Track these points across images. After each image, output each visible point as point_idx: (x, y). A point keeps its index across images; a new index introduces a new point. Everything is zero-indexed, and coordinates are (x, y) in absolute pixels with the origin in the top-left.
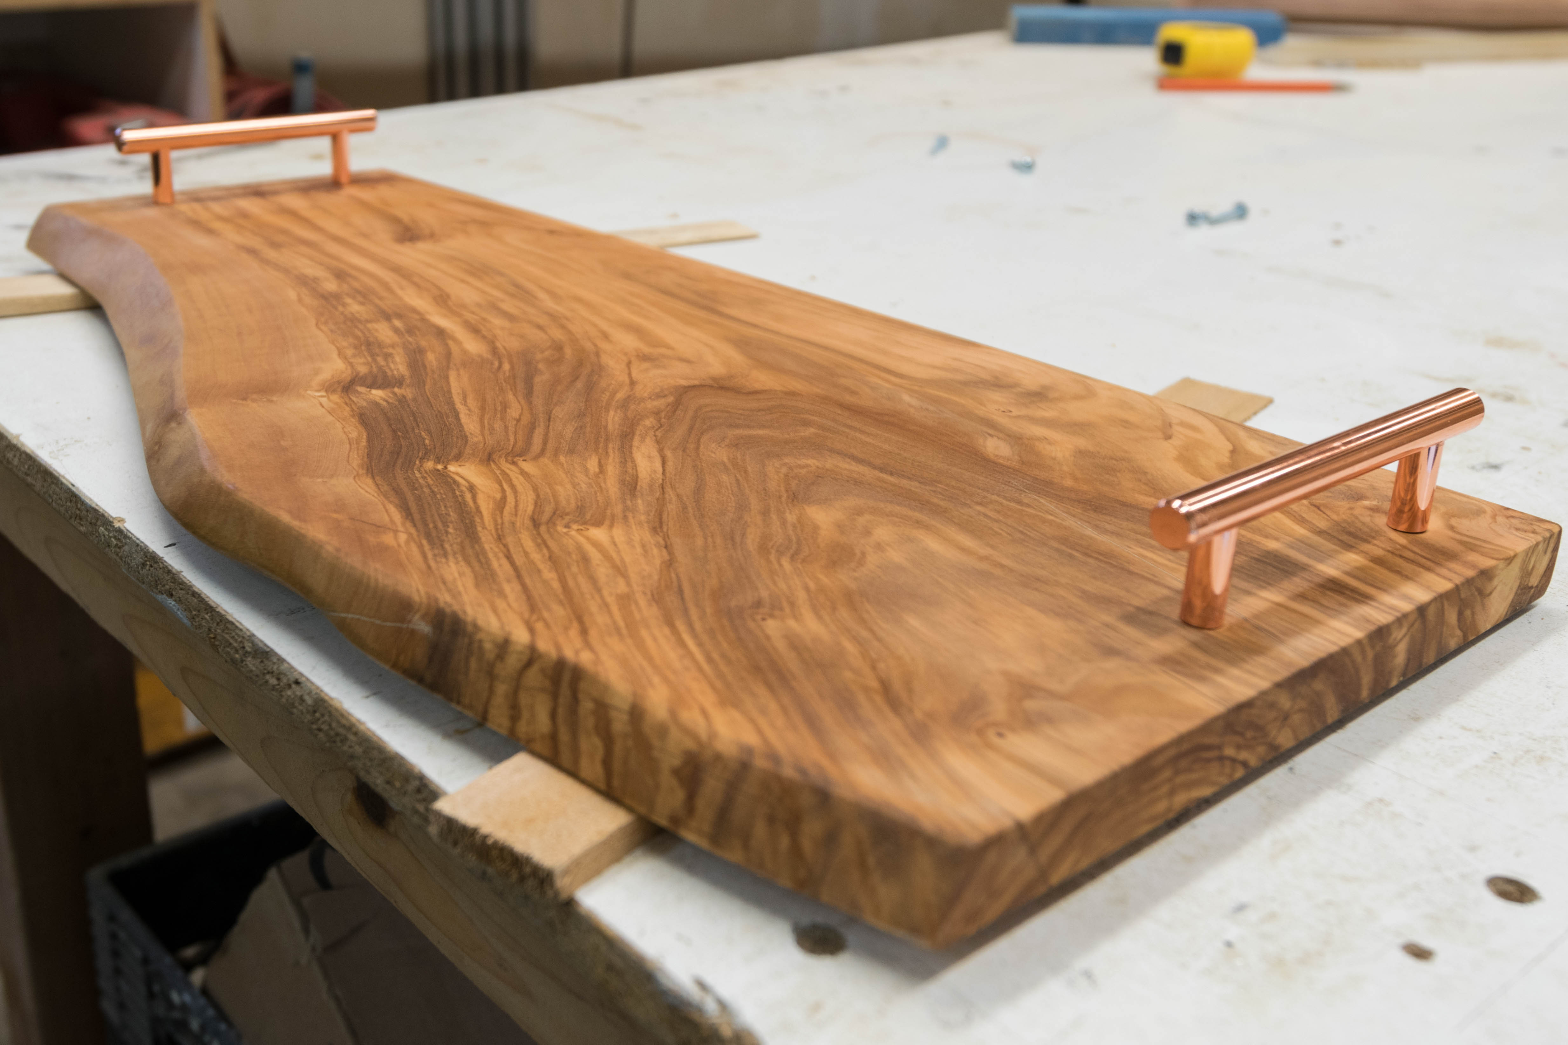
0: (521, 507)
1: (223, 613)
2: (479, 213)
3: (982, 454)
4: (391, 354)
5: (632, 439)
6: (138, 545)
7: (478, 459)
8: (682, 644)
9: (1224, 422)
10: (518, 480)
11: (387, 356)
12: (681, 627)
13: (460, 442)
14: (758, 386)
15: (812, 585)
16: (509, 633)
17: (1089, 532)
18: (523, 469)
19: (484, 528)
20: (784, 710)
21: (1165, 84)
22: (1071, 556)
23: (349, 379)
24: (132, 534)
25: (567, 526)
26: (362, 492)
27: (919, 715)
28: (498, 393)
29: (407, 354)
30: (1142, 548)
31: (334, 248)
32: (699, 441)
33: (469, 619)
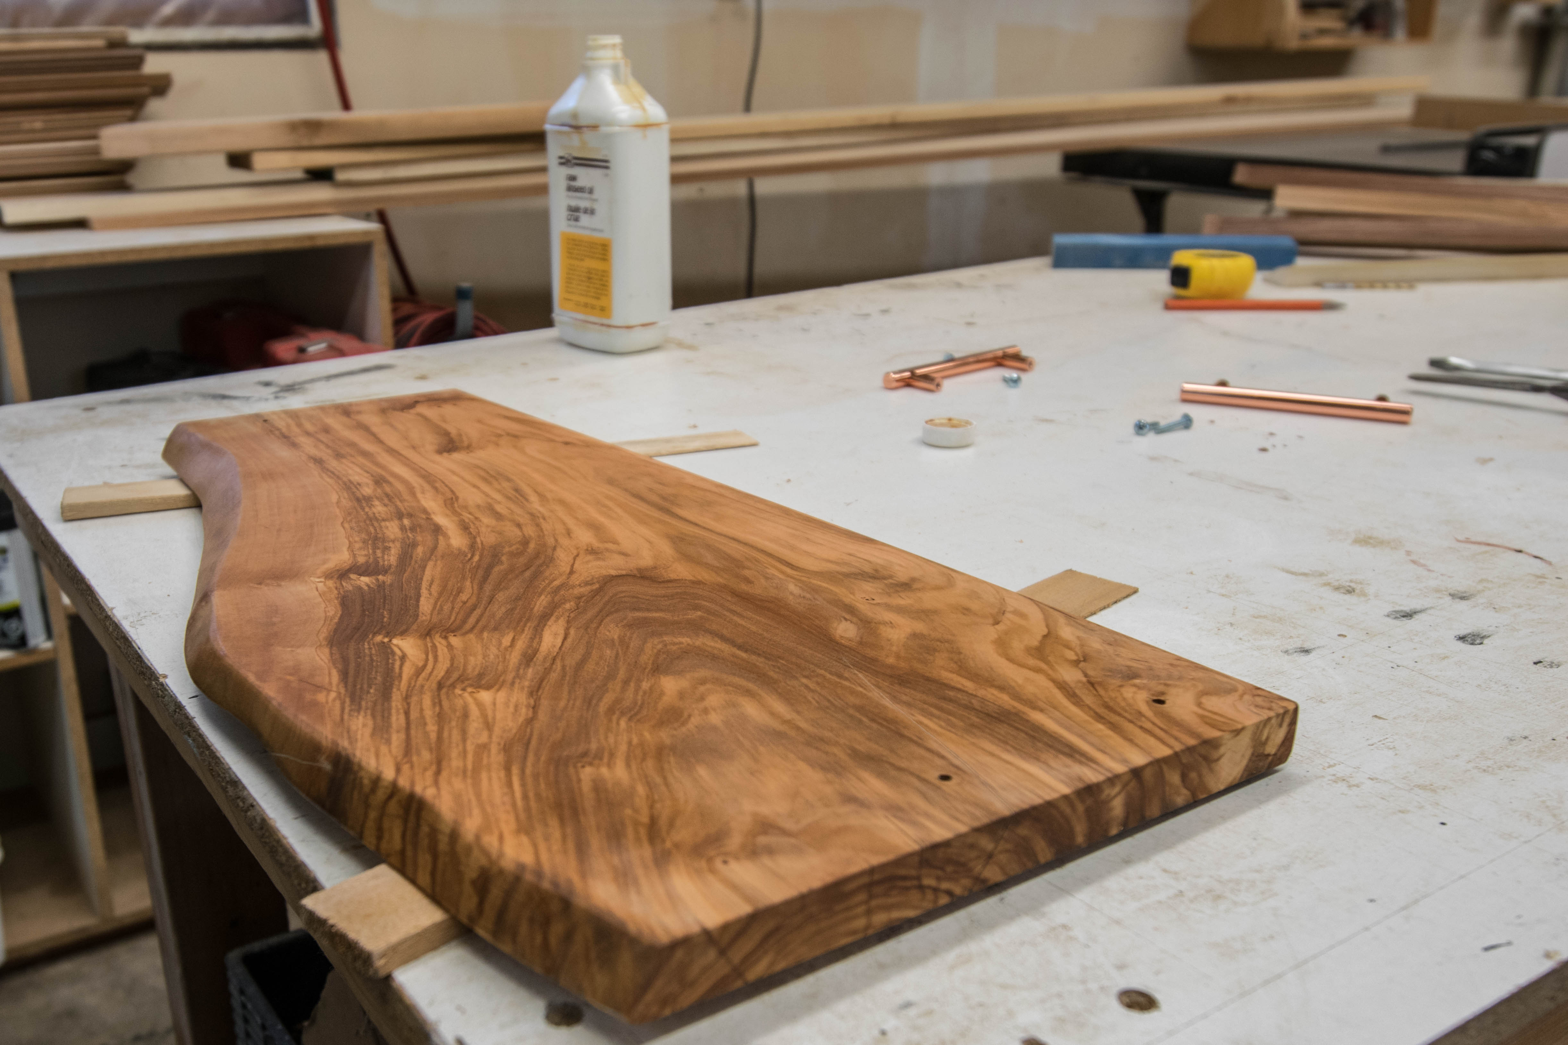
0: (435, 673)
1: (215, 751)
2: (514, 427)
3: (830, 635)
4: (390, 547)
5: (548, 620)
6: (171, 697)
7: (419, 634)
8: (510, 784)
9: (1052, 610)
10: (442, 650)
11: (386, 549)
12: (515, 770)
13: (411, 620)
14: (673, 576)
15: (635, 741)
16: (381, 772)
17: (887, 702)
18: (450, 643)
19: (399, 689)
20: (564, 837)
21: (1170, 306)
22: (860, 721)
23: (348, 567)
24: (169, 687)
25: (464, 689)
26: (317, 658)
27: (668, 844)
28: (459, 580)
29: (402, 548)
30: (922, 715)
31: (385, 459)
32: (602, 621)
33: (356, 760)
